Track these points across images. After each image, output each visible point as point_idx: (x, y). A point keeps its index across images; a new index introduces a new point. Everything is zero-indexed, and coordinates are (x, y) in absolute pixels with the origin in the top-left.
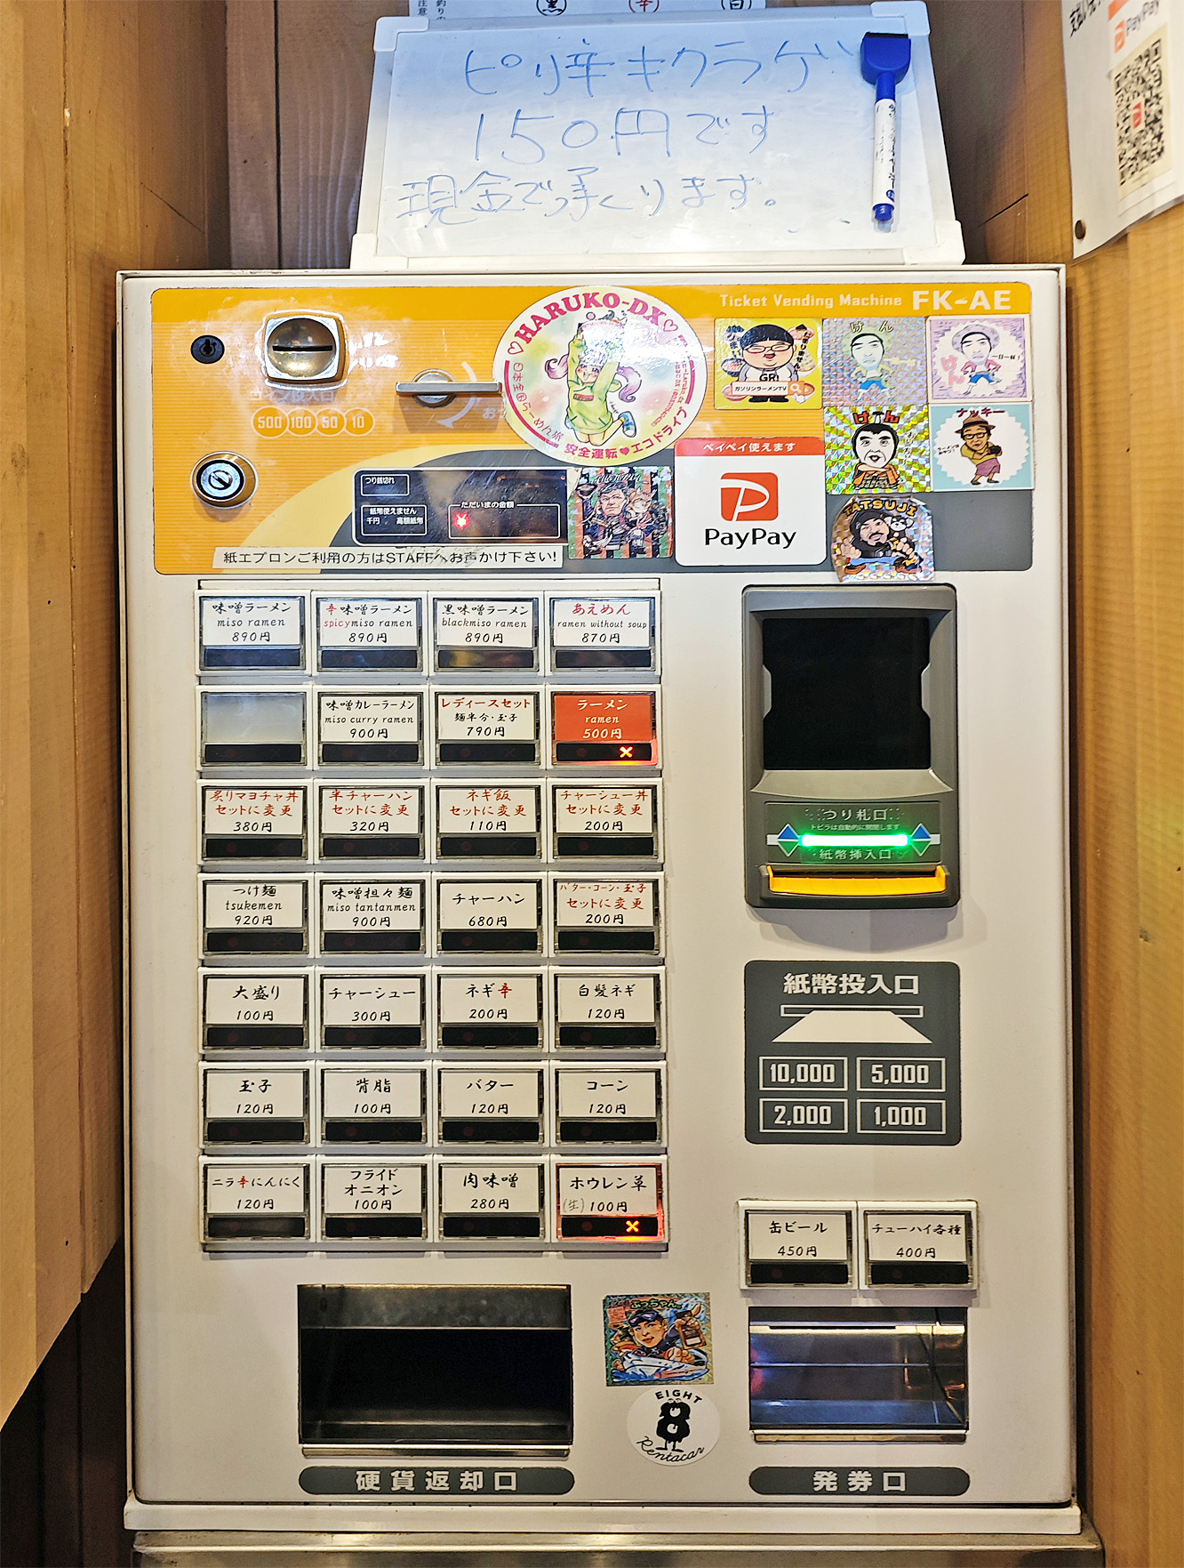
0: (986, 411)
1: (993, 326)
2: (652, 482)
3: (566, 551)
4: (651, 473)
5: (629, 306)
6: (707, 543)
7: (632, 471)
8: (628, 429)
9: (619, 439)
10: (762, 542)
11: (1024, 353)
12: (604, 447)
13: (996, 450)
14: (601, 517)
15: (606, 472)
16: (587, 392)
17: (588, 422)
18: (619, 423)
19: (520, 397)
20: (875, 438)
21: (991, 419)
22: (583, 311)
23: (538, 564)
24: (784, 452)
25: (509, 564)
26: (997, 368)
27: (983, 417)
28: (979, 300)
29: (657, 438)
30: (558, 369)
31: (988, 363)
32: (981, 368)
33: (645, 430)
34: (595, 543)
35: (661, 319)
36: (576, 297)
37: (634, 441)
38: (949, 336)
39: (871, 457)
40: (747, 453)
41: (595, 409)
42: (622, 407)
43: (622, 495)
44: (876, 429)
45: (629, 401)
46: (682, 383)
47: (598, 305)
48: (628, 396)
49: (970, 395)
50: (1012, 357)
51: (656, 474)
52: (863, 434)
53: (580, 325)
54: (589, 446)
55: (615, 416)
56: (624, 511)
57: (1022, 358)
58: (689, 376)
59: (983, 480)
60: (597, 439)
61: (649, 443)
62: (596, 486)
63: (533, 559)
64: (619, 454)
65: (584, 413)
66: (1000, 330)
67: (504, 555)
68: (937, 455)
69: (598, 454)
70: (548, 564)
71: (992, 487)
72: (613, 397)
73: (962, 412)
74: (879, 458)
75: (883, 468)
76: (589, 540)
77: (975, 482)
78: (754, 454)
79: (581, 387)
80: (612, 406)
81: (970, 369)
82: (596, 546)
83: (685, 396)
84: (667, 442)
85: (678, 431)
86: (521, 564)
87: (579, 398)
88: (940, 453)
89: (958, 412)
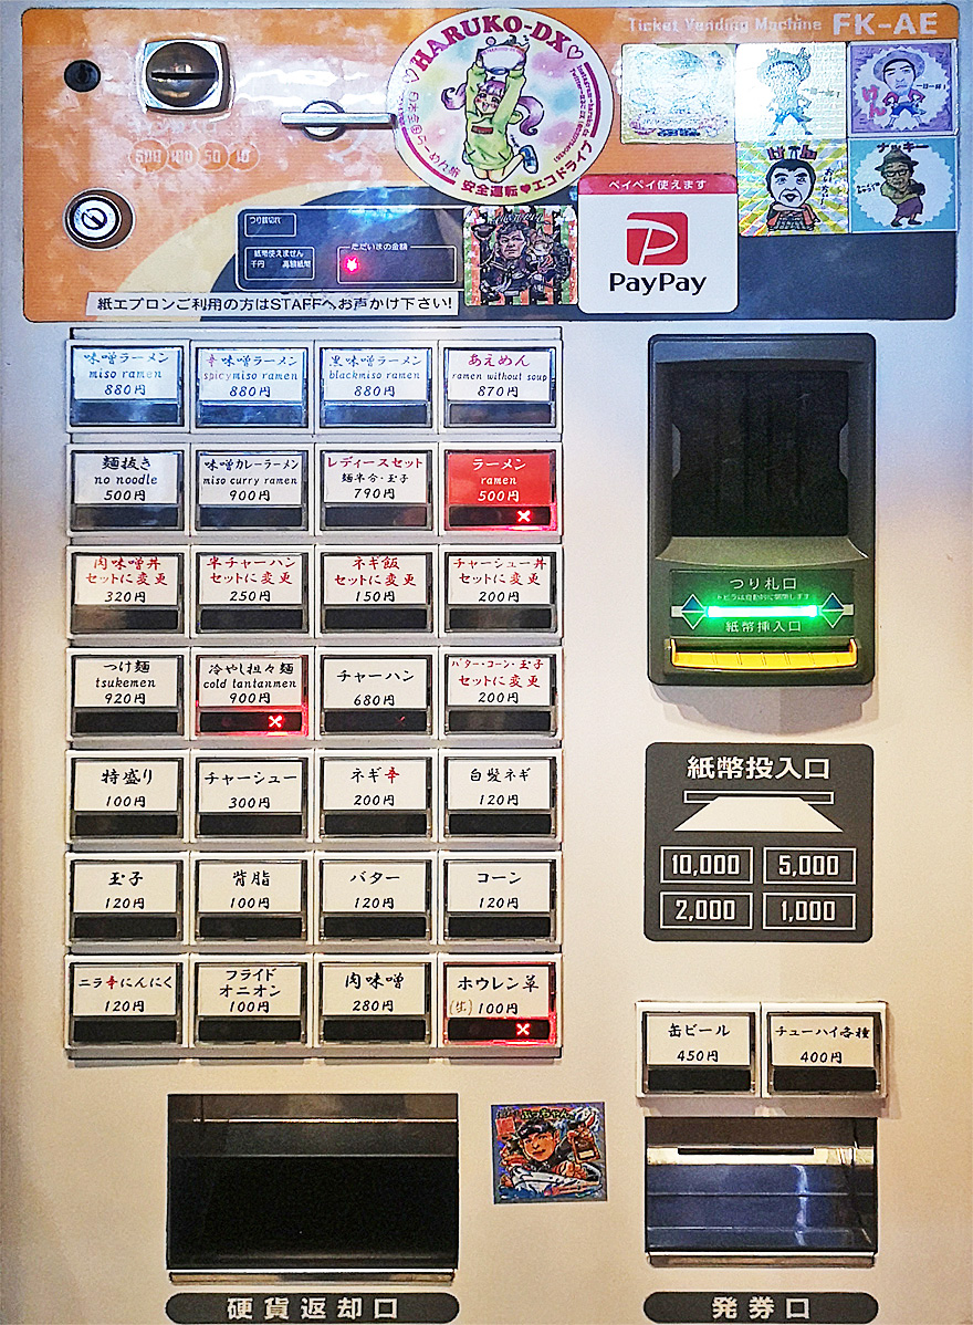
0: (909, 147)
1: (918, 52)
2: (554, 222)
3: (461, 296)
4: (553, 213)
5: (531, 31)
6: (612, 289)
7: (533, 211)
8: (529, 165)
9: (520, 177)
10: (669, 288)
11: (950, 82)
12: (504, 184)
13: (920, 189)
14: (500, 260)
15: (505, 210)
16: (486, 124)
17: (487, 158)
18: (520, 157)
19: (416, 129)
20: (792, 176)
21: (914, 155)
22: (483, 36)
23: (432, 311)
24: (695, 190)
25: (401, 310)
26: (922, 97)
27: (906, 151)
28: (905, 24)
29: (560, 174)
30: (456, 100)
31: (911, 93)
32: (904, 99)
33: (547, 166)
34: (493, 289)
35: (566, 44)
36: (476, 20)
37: (536, 177)
38: (871, 63)
39: (786, 196)
40: (656, 191)
41: (494, 143)
42: (523, 140)
43: (522, 237)
44: (792, 165)
45: (531, 134)
46: (587, 114)
47: (499, 29)
48: (528, 128)
49: (892, 129)
50: (938, 87)
51: (559, 214)
52: (778, 171)
53: (480, 50)
54: (487, 183)
55: (516, 150)
56: (523, 253)
57: (948, 87)
58: (594, 107)
59: (904, 222)
60: (496, 176)
61: (551, 180)
62: (495, 227)
63: (426, 306)
64: (519, 191)
65: (483, 146)
66: (925, 56)
67: (396, 301)
68: (856, 195)
69: (497, 192)
70: (444, 311)
71: (914, 229)
72: (514, 130)
73: (883, 147)
74: (795, 196)
75: (800, 207)
76: (487, 285)
77: (895, 224)
78: (664, 192)
79: (480, 119)
80: (513, 139)
81: (892, 100)
82: (494, 292)
83: (590, 129)
84: (571, 177)
85: (582, 167)
86: (415, 310)
87: (477, 130)
88: (859, 192)
89: (879, 146)
